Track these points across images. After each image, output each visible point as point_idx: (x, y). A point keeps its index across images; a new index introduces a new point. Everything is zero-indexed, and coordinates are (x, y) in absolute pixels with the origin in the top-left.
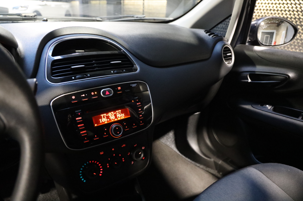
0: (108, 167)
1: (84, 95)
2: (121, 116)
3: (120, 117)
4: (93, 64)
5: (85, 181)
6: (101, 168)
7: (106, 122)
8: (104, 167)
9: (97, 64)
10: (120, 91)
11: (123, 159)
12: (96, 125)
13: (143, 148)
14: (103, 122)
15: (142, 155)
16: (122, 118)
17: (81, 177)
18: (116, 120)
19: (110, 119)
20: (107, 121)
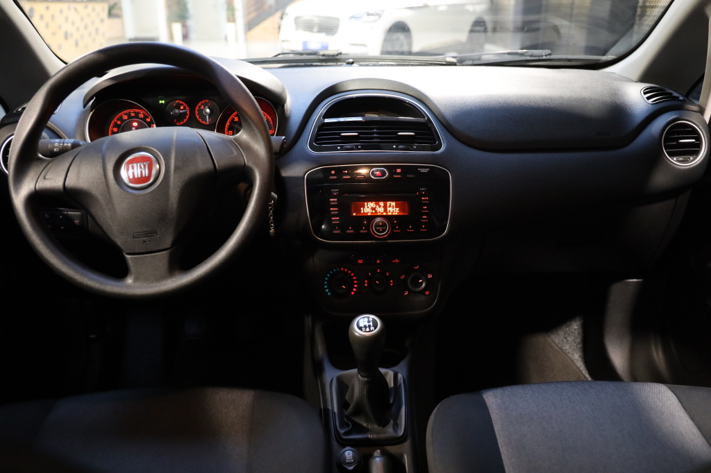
0: (366, 285)
1: (346, 172)
2: (393, 209)
3: (392, 211)
4: (373, 133)
5: (329, 294)
6: (356, 284)
7: (369, 214)
8: (360, 284)
9: (377, 133)
10: (399, 174)
11: (392, 281)
12: (354, 214)
13: (430, 276)
14: (364, 213)
15: (424, 285)
16: (394, 214)
17: (326, 287)
18: (385, 214)
19: (376, 211)
20: (372, 213)
